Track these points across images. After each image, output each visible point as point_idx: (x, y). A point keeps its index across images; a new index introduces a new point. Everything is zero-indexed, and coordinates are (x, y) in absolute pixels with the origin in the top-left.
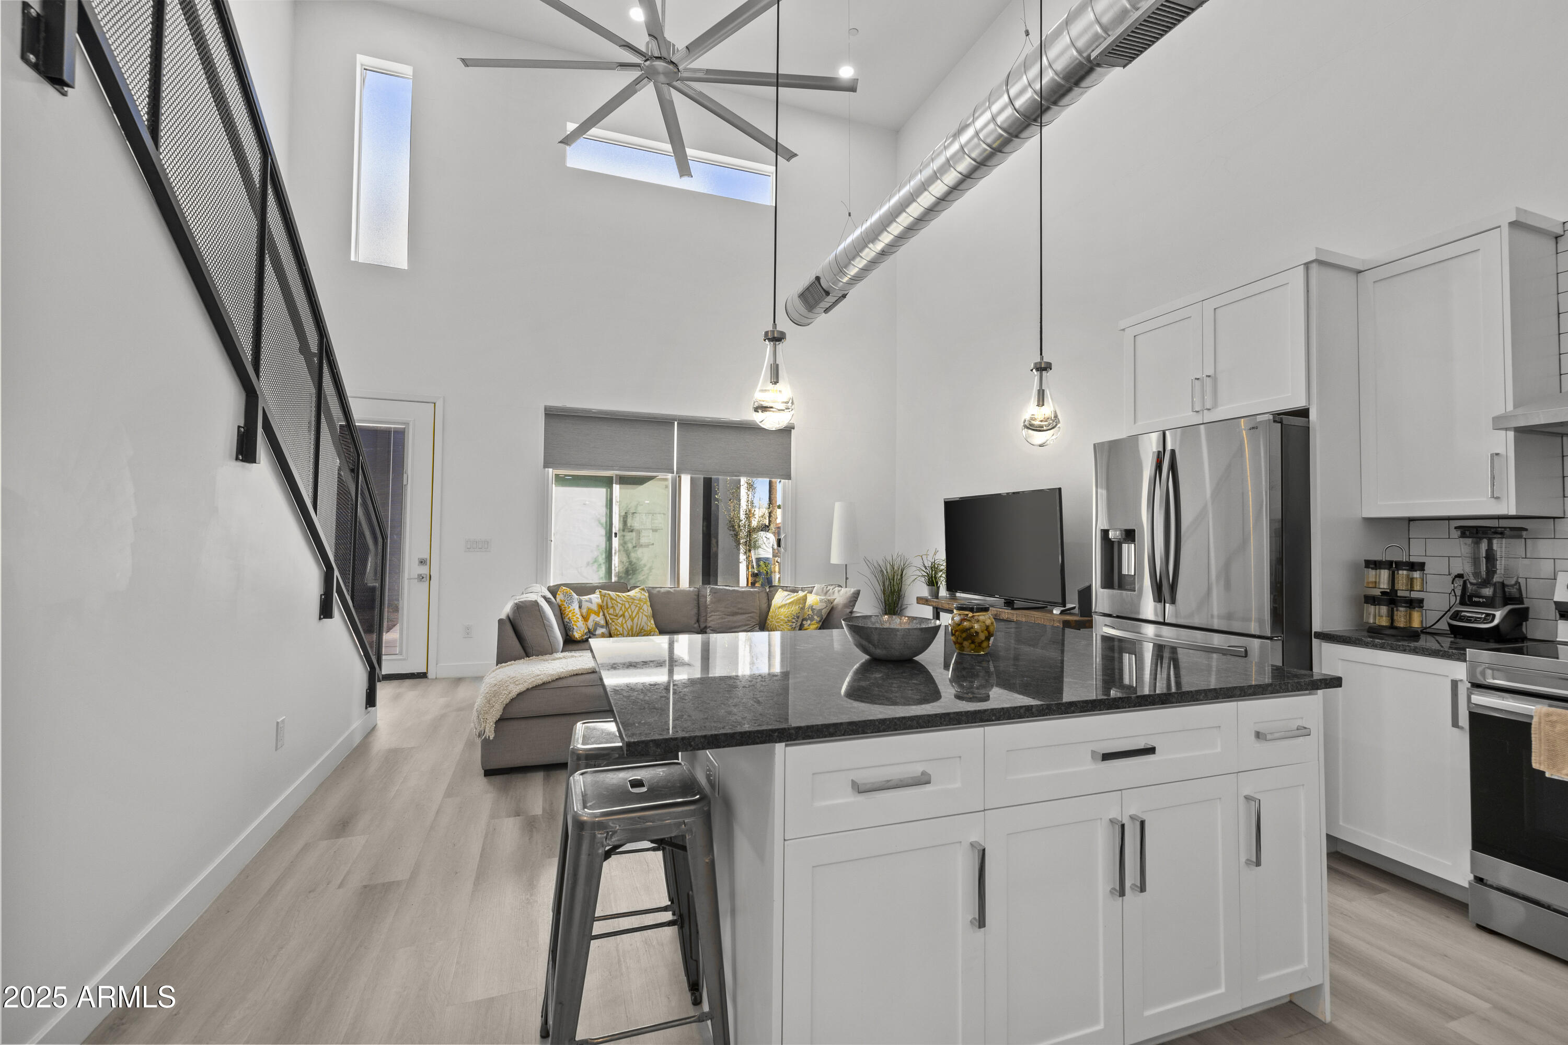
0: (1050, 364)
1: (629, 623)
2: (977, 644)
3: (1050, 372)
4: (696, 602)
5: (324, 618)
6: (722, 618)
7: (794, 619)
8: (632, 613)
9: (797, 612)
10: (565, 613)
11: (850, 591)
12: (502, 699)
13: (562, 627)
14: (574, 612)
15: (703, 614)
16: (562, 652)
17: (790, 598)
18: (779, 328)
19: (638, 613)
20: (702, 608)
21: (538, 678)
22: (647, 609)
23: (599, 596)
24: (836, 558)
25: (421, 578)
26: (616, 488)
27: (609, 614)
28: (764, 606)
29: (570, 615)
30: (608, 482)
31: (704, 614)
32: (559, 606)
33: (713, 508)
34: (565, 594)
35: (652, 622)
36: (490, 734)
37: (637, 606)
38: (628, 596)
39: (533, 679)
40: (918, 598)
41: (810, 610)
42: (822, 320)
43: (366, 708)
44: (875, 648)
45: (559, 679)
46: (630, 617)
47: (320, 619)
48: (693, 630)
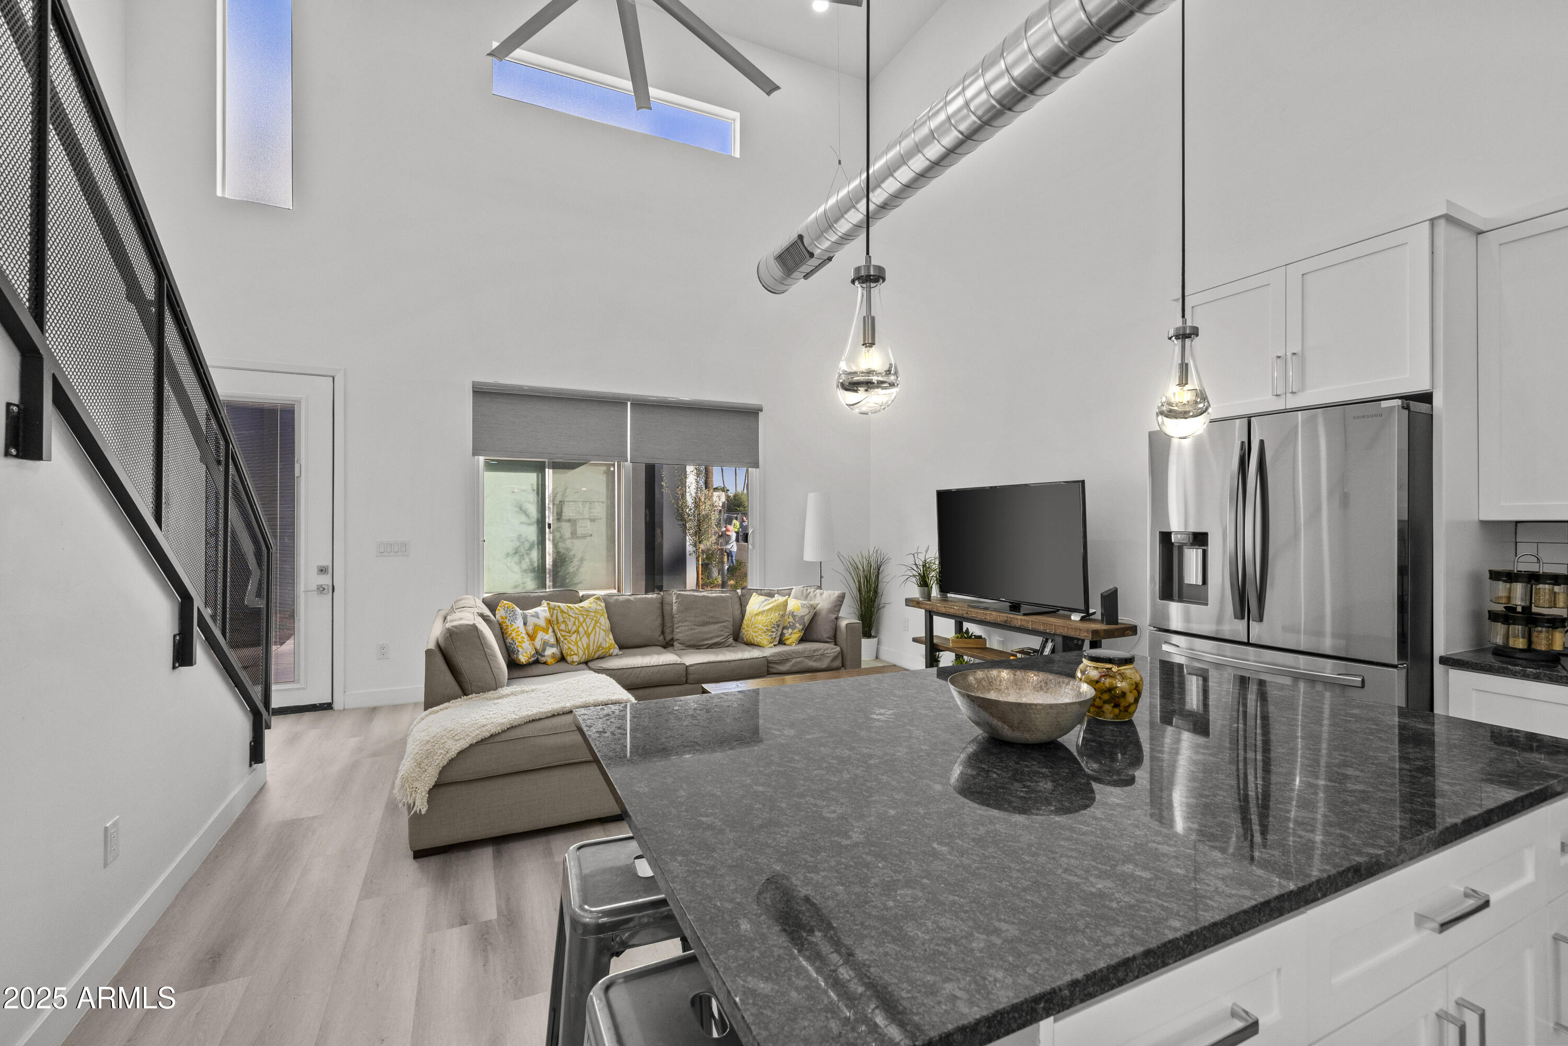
0: (1197, 328)
1: (585, 640)
2: (1122, 708)
3: (1197, 340)
4: (660, 611)
5: (180, 665)
6: (691, 629)
7: (774, 627)
8: (588, 628)
9: (777, 620)
10: (507, 633)
11: (834, 594)
12: (437, 761)
13: (504, 650)
14: (518, 631)
15: (668, 624)
16: (508, 685)
17: (769, 604)
18: (874, 262)
19: (594, 628)
20: (667, 618)
21: (484, 729)
22: (604, 622)
23: (547, 609)
24: (810, 555)
25: (321, 589)
26: (549, 472)
27: (560, 630)
28: (737, 613)
29: (514, 635)
30: (539, 468)
31: (671, 625)
32: (500, 624)
33: (657, 496)
34: (507, 610)
35: (611, 636)
36: (422, 806)
37: (592, 619)
38: (582, 607)
39: (478, 732)
40: (907, 600)
41: (790, 617)
42: (800, 287)
43: (251, 765)
44: (1013, 730)
45: (512, 728)
46: (585, 632)
47: (174, 668)
48: (657, 643)
